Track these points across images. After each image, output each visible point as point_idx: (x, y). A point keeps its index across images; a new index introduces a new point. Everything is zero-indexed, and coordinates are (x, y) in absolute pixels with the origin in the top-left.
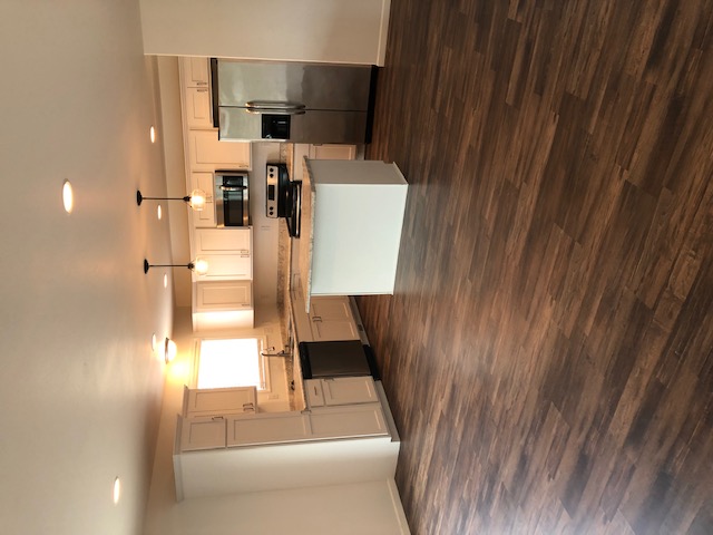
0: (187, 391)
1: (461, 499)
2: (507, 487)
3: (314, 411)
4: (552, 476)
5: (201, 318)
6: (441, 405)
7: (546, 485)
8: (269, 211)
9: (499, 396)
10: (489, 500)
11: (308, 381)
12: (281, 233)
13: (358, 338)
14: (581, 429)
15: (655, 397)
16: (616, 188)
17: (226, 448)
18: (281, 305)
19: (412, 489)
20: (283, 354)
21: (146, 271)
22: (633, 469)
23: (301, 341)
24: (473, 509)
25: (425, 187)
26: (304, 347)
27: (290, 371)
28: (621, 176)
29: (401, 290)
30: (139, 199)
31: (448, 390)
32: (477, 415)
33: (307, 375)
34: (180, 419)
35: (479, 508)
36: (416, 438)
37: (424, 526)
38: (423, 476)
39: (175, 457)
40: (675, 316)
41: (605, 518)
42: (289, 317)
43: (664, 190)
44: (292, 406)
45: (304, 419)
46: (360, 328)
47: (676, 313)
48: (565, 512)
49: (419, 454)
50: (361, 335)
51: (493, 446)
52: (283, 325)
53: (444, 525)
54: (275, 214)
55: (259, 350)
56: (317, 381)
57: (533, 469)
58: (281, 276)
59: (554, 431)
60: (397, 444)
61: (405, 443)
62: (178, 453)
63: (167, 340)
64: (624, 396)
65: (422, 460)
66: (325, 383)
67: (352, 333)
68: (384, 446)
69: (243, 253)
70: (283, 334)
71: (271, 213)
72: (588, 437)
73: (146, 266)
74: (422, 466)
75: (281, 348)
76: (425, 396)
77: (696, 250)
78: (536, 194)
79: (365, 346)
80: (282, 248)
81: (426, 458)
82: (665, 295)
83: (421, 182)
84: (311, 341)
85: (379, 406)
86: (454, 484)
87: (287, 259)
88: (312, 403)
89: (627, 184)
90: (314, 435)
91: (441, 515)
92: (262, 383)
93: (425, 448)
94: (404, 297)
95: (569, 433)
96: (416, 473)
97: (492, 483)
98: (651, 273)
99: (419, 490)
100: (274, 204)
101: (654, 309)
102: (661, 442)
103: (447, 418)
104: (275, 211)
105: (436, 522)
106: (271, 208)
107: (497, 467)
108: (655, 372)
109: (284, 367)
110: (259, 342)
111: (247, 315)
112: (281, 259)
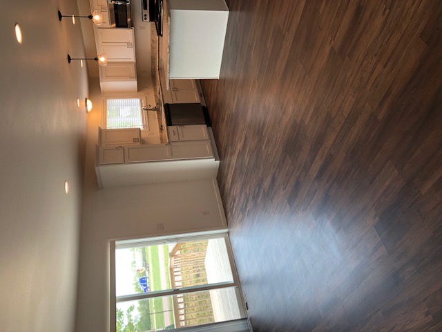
0: (100, 131)
1: (246, 193)
2: (266, 191)
3: (173, 144)
4: (284, 189)
5: (105, 85)
6: (239, 146)
7: (282, 193)
8: (144, 17)
9: (265, 147)
10: (258, 196)
11: (170, 127)
12: (152, 31)
13: (199, 102)
14: (298, 169)
15: (329, 159)
16: (327, 49)
17: (124, 163)
18: (154, 77)
19: (224, 185)
20: (156, 109)
21: (69, 62)
22: (316, 191)
23: (165, 103)
24: (251, 199)
25: (238, 13)
26: (167, 106)
27: (160, 119)
28: (330, 43)
29: (223, 76)
30: (60, 16)
31: (243, 139)
32: (255, 154)
33: (169, 123)
34: (97, 147)
35: (253, 198)
36: (227, 160)
37: (229, 203)
38: (229, 179)
39: (96, 168)
40: (342, 124)
41: (303, 210)
42: (158, 87)
43: (347, 57)
44: (161, 139)
45: (167, 148)
46: (201, 95)
47: (342, 123)
48: (288, 205)
49: (228, 169)
50: (201, 100)
51: (261, 171)
52: (155, 90)
53: (238, 204)
54: (148, 20)
55: (142, 106)
56: (175, 127)
57: (277, 184)
58: (153, 59)
59: (287, 169)
60: (218, 162)
61: (222, 162)
62: (98, 165)
63: (86, 99)
64: (317, 158)
65: (230, 172)
66: (179, 128)
67: (196, 99)
68: (211, 163)
69: (129, 45)
70: (156, 96)
71: (146, 19)
72: (301, 174)
73: (69, 59)
74: (229, 175)
75: (154, 105)
76: (233, 140)
77: (354, 93)
78: (292, 40)
79: (203, 107)
80: (153, 41)
81: (231, 171)
82: (340, 113)
83: (237, 10)
84: (171, 103)
85: (209, 142)
86: (244, 186)
87: (156, 48)
88: (172, 139)
89: (332, 48)
90: (173, 157)
91: (237, 200)
92: (144, 125)
93: (231, 166)
94: (225, 80)
95: (293, 171)
96: (226, 178)
97: (260, 188)
98: (335, 100)
99: (228, 186)
100: (147, 12)
101: (335, 118)
102: (328, 181)
103: (242, 153)
104: (148, 17)
105: (234, 202)
106: (145, 15)
107: (262, 180)
108: (330, 149)
109: (157, 116)
110: (141, 100)
111: (133, 84)
112: (153, 48)
